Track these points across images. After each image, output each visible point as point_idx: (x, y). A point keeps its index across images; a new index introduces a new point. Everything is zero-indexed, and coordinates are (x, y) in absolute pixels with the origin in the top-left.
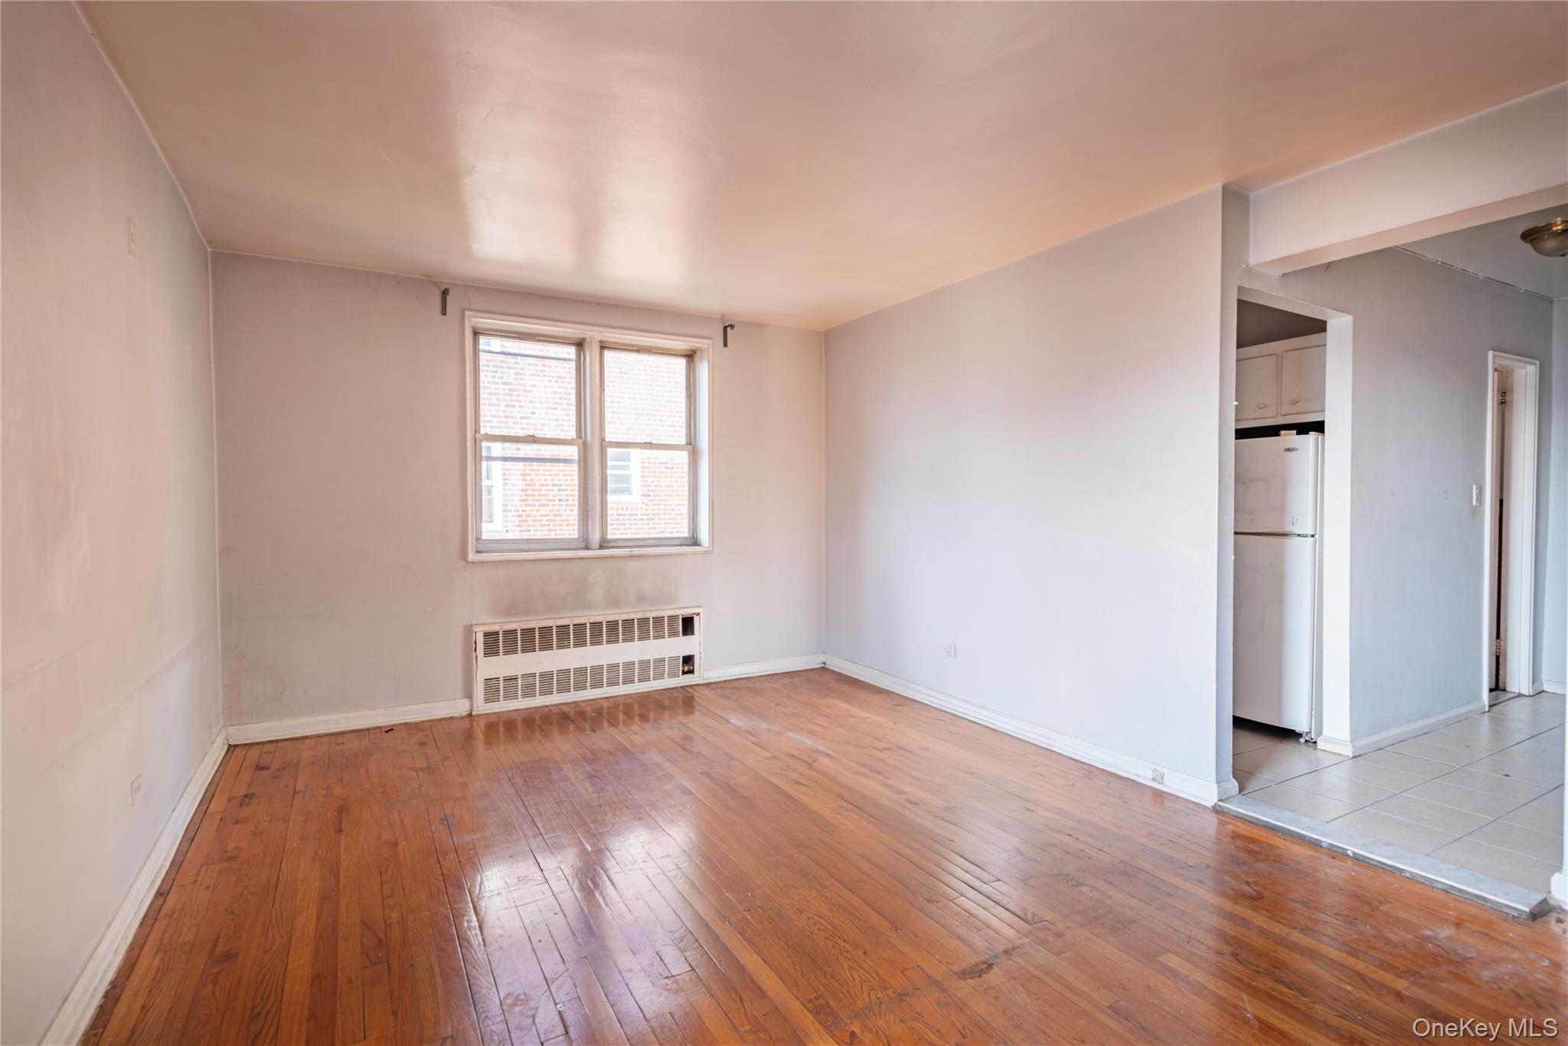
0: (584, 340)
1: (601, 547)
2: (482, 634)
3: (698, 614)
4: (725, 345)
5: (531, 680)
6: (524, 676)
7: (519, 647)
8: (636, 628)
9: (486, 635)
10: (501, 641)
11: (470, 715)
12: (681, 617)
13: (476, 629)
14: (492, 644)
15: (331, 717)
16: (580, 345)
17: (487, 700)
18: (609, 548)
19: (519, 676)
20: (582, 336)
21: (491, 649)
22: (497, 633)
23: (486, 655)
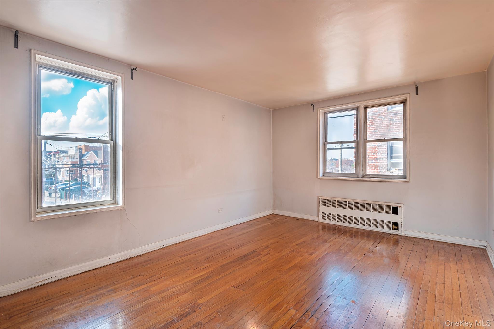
0: (358, 107)
1: (363, 177)
2: (321, 199)
3: (400, 207)
4: (417, 94)
5: (335, 216)
6: (333, 214)
7: (331, 205)
8: (372, 207)
9: (322, 200)
10: (326, 202)
11: (318, 221)
12: (392, 206)
13: (319, 197)
14: (324, 202)
15: (290, 213)
16: (357, 109)
17: (323, 219)
18: (366, 177)
19: (331, 214)
20: (357, 106)
21: (323, 204)
22: (325, 200)
23: (322, 205)
